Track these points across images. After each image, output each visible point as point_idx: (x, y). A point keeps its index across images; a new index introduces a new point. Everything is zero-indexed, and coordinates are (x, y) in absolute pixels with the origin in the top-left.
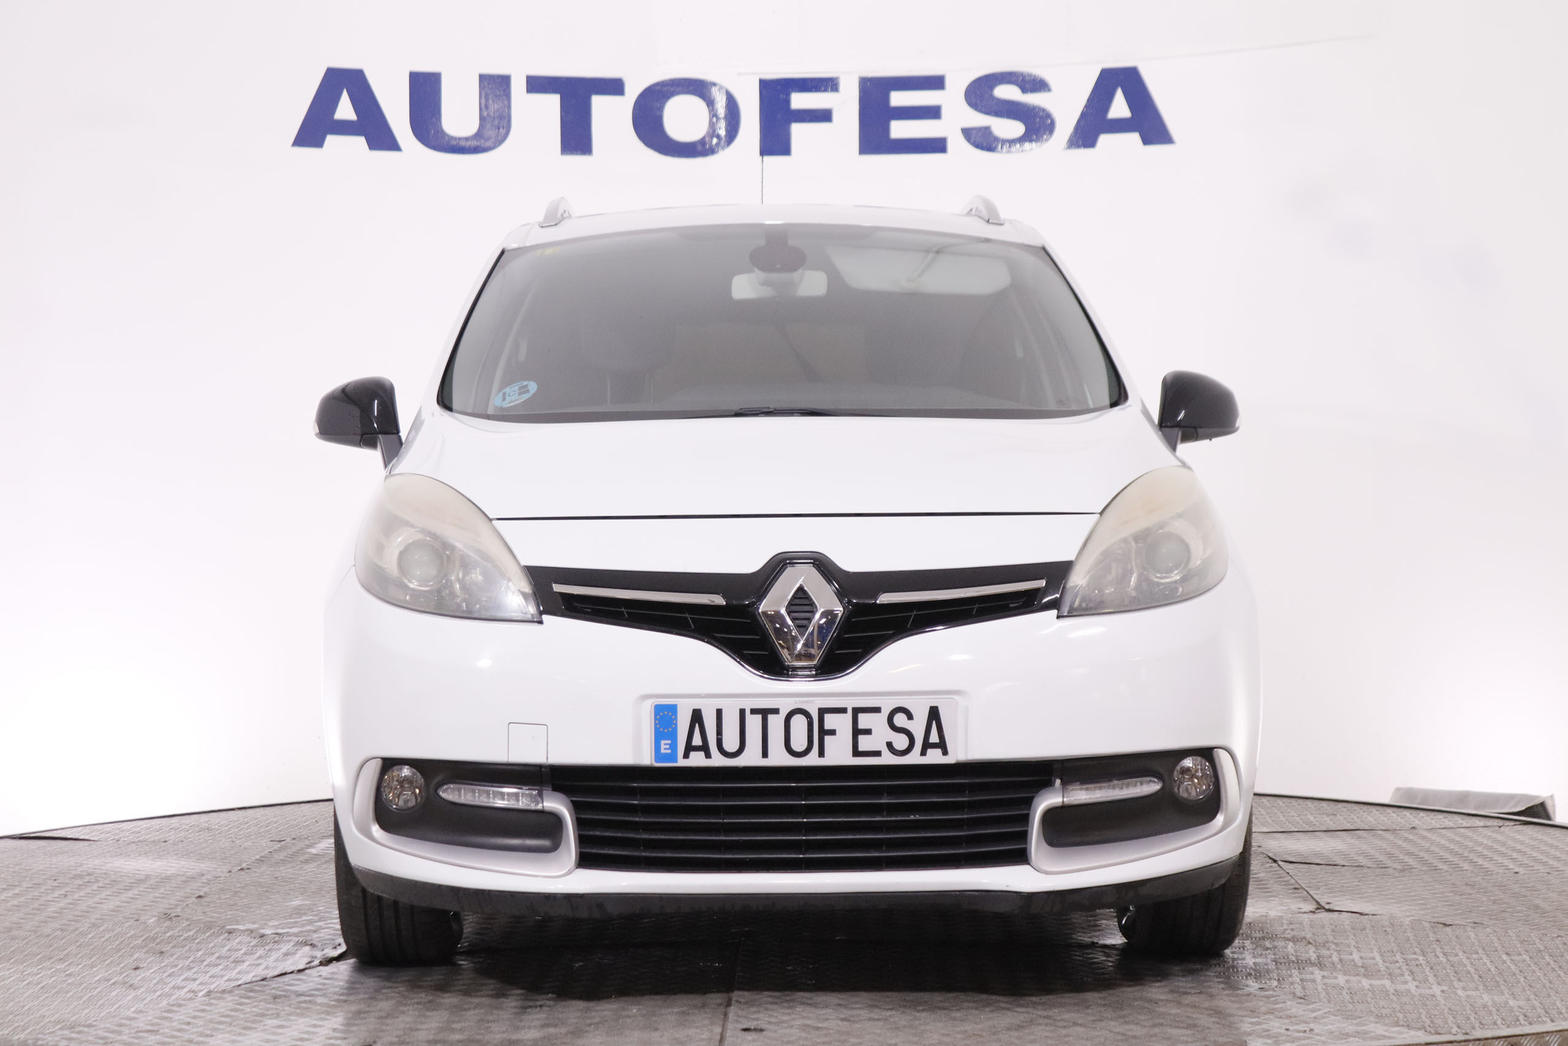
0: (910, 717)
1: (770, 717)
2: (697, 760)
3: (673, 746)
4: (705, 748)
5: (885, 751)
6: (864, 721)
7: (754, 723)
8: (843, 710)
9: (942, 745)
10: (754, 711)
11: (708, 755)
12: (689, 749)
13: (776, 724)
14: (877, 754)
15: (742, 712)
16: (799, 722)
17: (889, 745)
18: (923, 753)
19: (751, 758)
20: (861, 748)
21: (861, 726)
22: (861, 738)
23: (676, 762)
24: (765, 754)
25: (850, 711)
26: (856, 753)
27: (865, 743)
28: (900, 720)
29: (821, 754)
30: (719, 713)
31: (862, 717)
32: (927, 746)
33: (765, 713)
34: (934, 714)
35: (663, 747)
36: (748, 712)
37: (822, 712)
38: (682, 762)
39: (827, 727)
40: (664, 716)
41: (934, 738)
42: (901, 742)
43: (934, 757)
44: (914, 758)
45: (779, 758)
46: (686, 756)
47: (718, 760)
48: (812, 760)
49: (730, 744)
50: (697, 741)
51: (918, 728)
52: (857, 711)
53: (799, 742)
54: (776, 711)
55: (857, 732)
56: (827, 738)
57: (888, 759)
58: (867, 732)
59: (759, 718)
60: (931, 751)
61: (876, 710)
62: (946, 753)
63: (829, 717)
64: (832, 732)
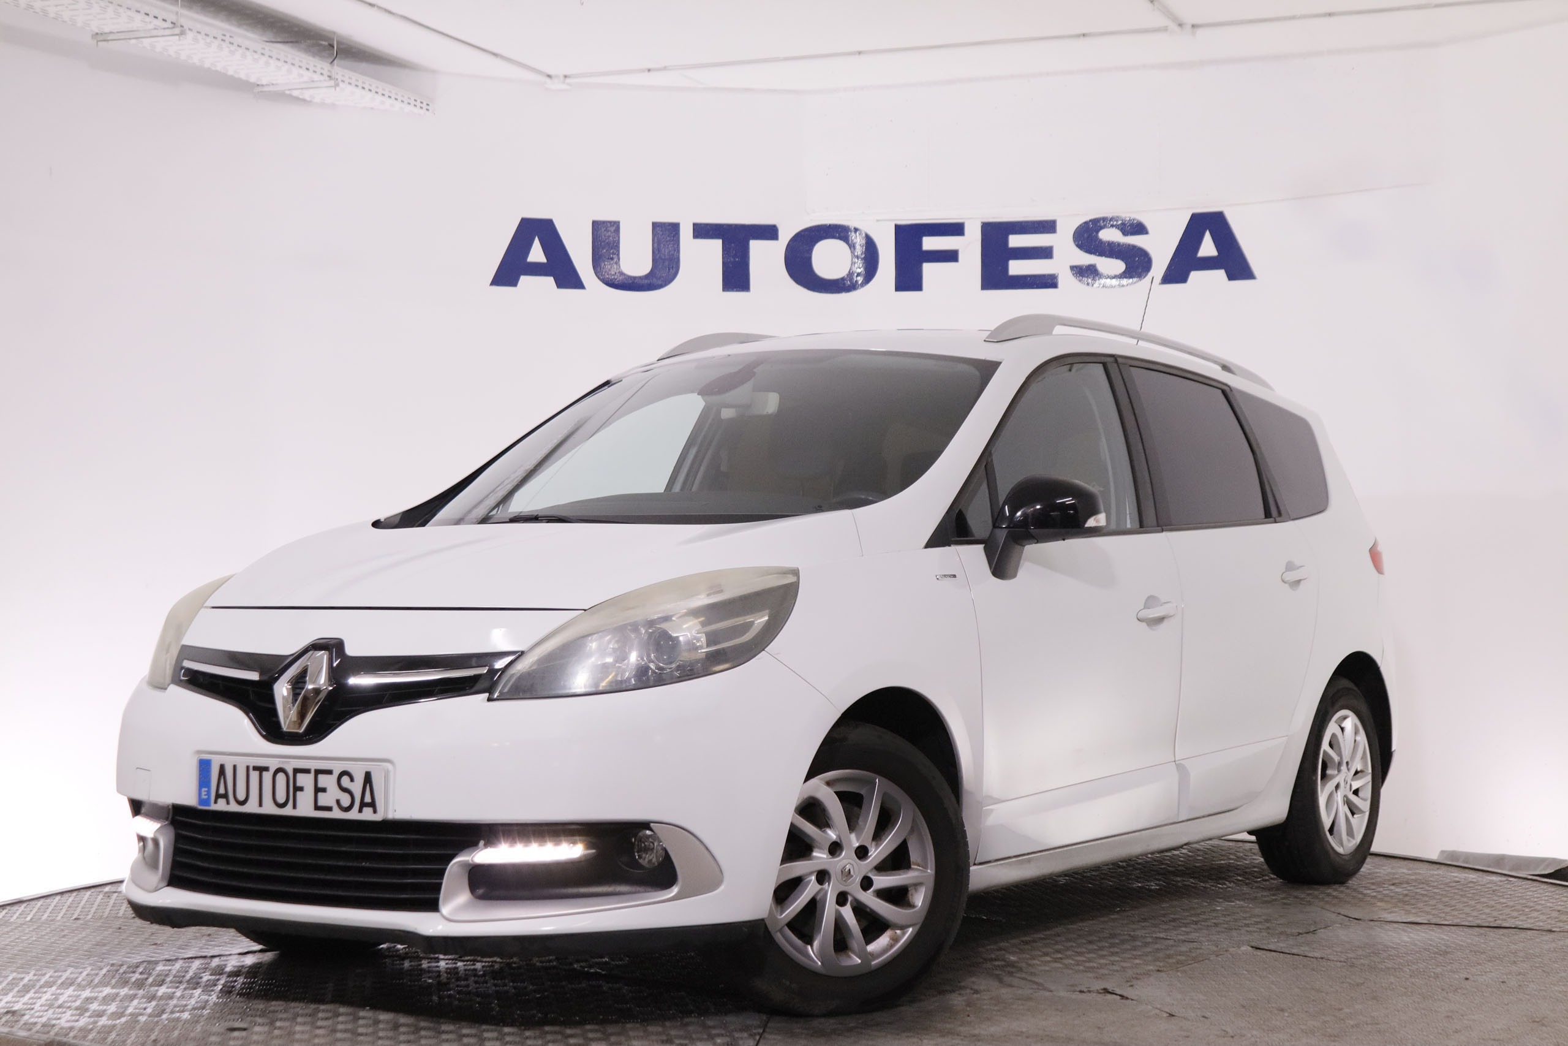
0: (352, 780)
1: (264, 773)
2: (221, 806)
3: (208, 793)
4: (225, 796)
5: (336, 808)
6: (323, 781)
7: (255, 775)
8: (307, 771)
9: (372, 805)
10: (255, 768)
11: (228, 803)
12: (218, 796)
13: (267, 777)
14: (329, 809)
15: (248, 768)
16: (281, 777)
17: (338, 802)
18: (360, 811)
19: (252, 807)
20: (321, 803)
21: (320, 785)
22: (320, 795)
23: (209, 805)
24: (261, 805)
25: (313, 772)
26: (317, 808)
27: (324, 800)
28: (345, 781)
29: (294, 807)
30: (235, 767)
31: (321, 777)
32: (363, 805)
33: (261, 769)
34: (368, 778)
35: (203, 793)
36: (251, 768)
37: (297, 771)
38: (214, 807)
39: (298, 784)
40: (204, 766)
41: (368, 799)
42: (346, 801)
43: (367, 815)
44: (353, 815)
45: (269, 809)
46: (216, 802)
47: (233, 807)
48: (288, 811)
49: (241, 796)
50: (222, 791)
51: (357, 787)
52: (318, 772)
53: (281, 797)
54: (266, 769)
55: (318, 790)
56: (299, 793)
57: (337, 814)
58: (324, 790)
59: (257, 773)
60: (365, 809)
61: (330, 772)
62: (375, 812)
63: (299, 776)
64: (301, 789)
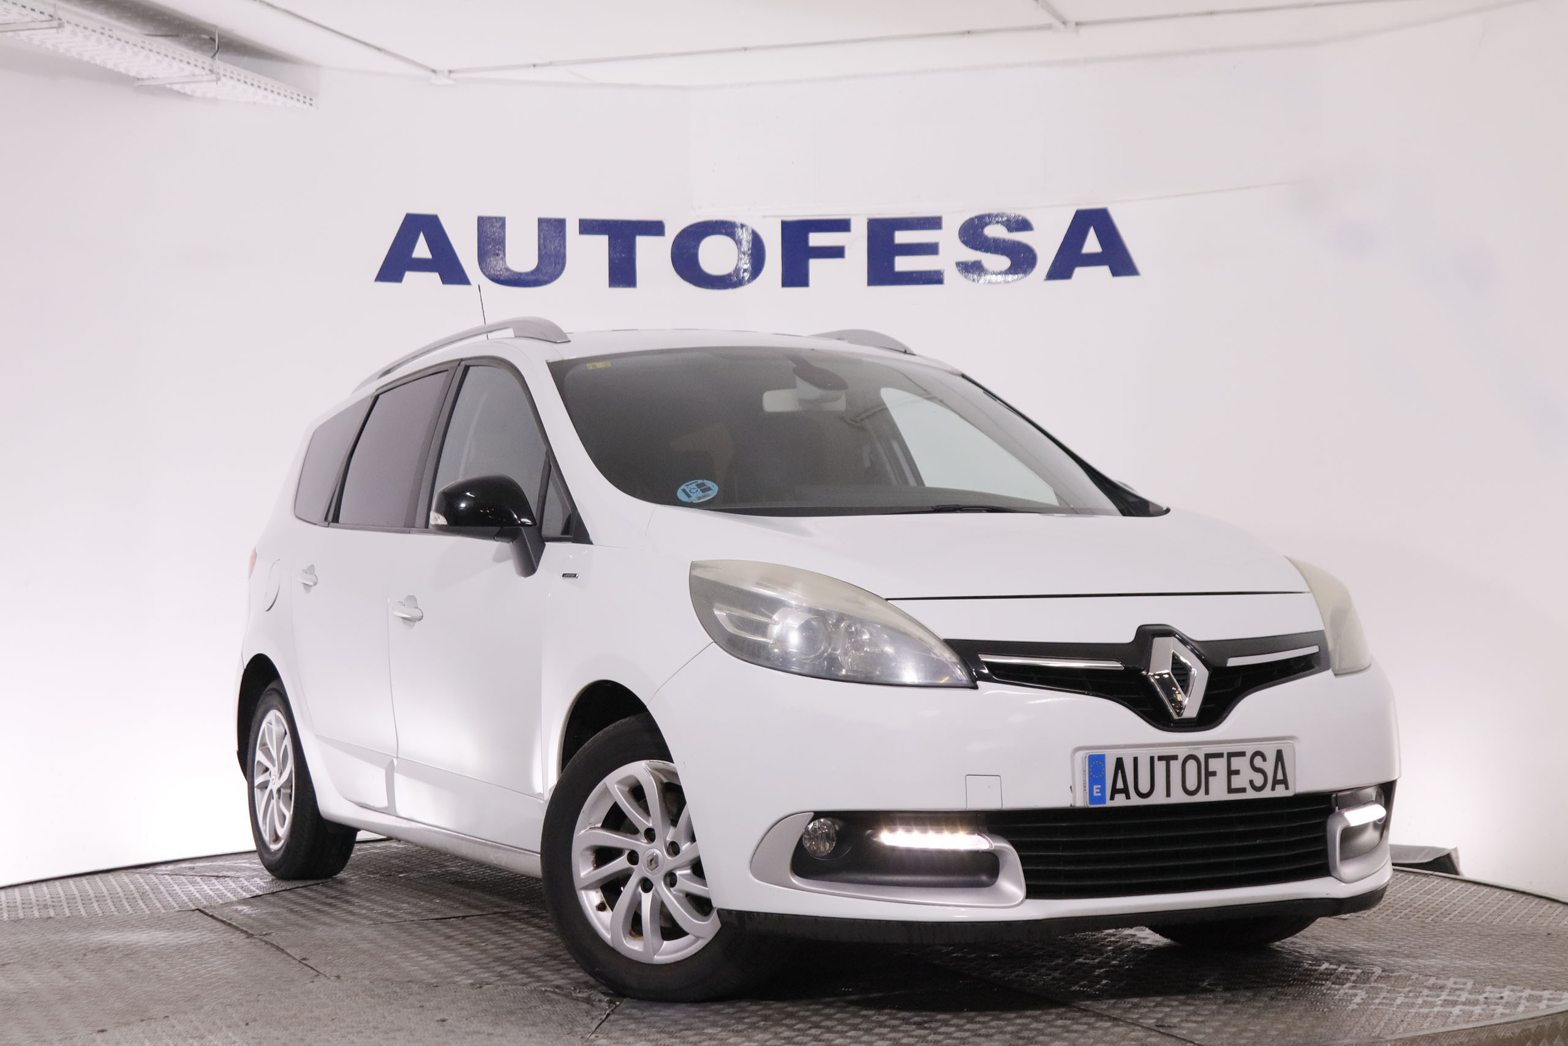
0: (1264, 759)
1: (1172, 763)
2: (1120, 801)
3: (1103, 790)
4: (1125, 791)
5: (1249, 789)
6: (1236, 763)
7: (1160, 767)
8: (1220, 755)
9: (1285, 782)
10: (1161, 758)
11: (1128, 797)
12: (1115, 791)
13: (1176, 766)
14: (1243, 790)
15: (1152, 758)
16: (1191, 765)
17: (1251, 782)
18: (1273, 789)
19: (1159, 798)
20: (1234, 786)
21: (1233, 768)
22: (1234, 778)
23: (1105, 803)
24: (1168, 795)
25: (1225, 756)
26: (1231, 790)
27: (1237, 782)
28: (1258, 762)
29: (1207, 792)
30: (1136, 760)
31: (1233, 760)
32: (1276, 782)
33: (1168, 759)
34: (1279, 756)
35: (1096, 791)
36: (1156, 759)
37: (1208, 756)
38: (1109, 804)
39: (1211, 769)
40: (1096, 763)
41: (1280, 776)
42: (1259, 780)
43: (1280, 792)
44: (1267, 793)
45: (1178, 797)
46: (1112, 798)
47: (1135, 801)
48: (1200, 797)
49: (1144, 787)
50: (1120, 785)
51: (1269, 767)
52: (1231, 755)
53: (1192, 784)
54: (1175, 758)
55: (1231, 773)
56: (1211, 779)
57: (1251, 794)
58: (1237, 772)
59: (1164, 763)
60: (1278, 787)
61: (1242, 754)
62: (1287, 788)
63: (1211, 761)
64: (1214, 774)
